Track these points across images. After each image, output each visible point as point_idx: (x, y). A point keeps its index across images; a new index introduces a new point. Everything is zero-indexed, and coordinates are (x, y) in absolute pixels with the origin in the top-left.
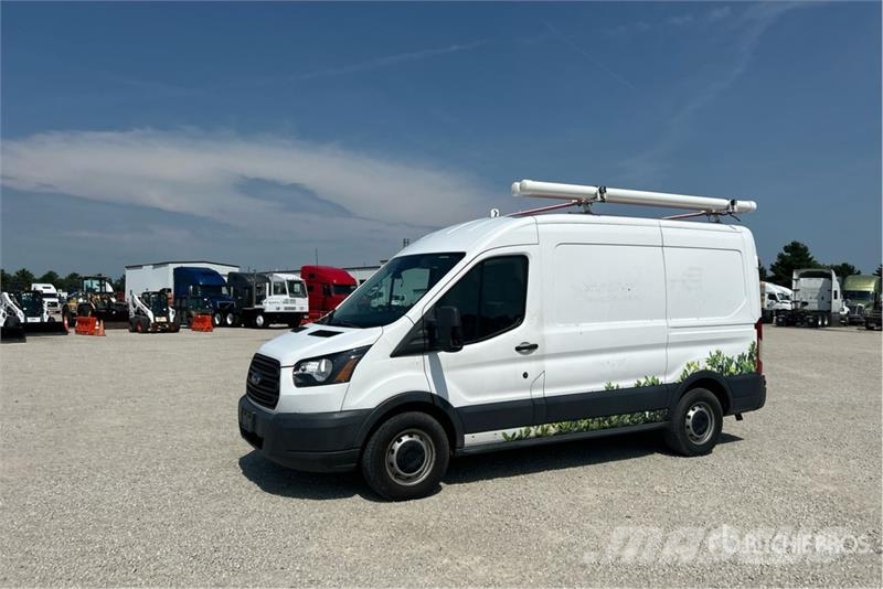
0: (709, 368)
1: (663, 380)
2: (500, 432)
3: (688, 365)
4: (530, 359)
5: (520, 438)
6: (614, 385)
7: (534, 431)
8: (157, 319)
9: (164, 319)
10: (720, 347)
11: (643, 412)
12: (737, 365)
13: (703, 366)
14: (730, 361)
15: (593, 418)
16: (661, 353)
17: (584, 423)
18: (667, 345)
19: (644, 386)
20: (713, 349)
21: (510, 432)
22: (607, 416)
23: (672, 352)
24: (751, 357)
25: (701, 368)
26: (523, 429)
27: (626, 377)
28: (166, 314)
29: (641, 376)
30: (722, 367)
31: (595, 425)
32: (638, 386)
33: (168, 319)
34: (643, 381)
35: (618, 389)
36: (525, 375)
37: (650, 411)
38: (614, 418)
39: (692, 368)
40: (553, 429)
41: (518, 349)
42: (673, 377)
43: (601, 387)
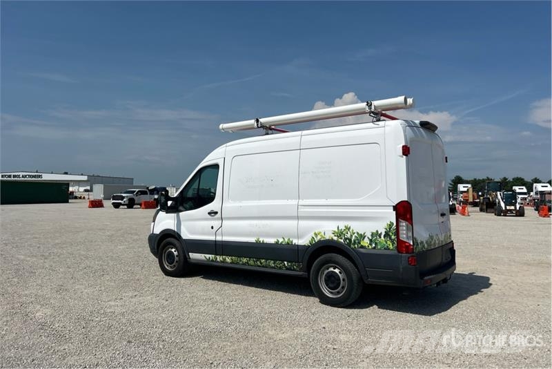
0: (335, 238)
1: (295, 241)
2: (203, 255)
3: (316, 234)
4: (215, 219)
5: (212, 261)
6: (261, 240)
7: (219, 258)
8: (508, 208)
9: (513, 208)
10: (349, 224)
11: (283, 261)
12: (371, 240)
13: (329, 236)
14: (363, 237)
15: (250, 258)
16: (293, 223)
17: (245, 260)
18: (298, 218)
19: (281, 244)
20: (342, 225)
21: (208, 256)
22: (258, 259)
23: (303, 223)
24: (387, 235)
25: (327, 237)
26: (213, 256)
27: (268, 236)
28: (514, 204)
29: (279, 237)
30: (350, 240)
31: (251, 262)
32: (277, 243)
33: (516, 207)
34: (281, 240)
35: (263, 243)
36: (212, 228)
37: (288, 262)
38: (263, 261)
39: (319, 237)
40: (228, 260)
41: (209, 213)
42: (304, 241)
43: (253, 240)
